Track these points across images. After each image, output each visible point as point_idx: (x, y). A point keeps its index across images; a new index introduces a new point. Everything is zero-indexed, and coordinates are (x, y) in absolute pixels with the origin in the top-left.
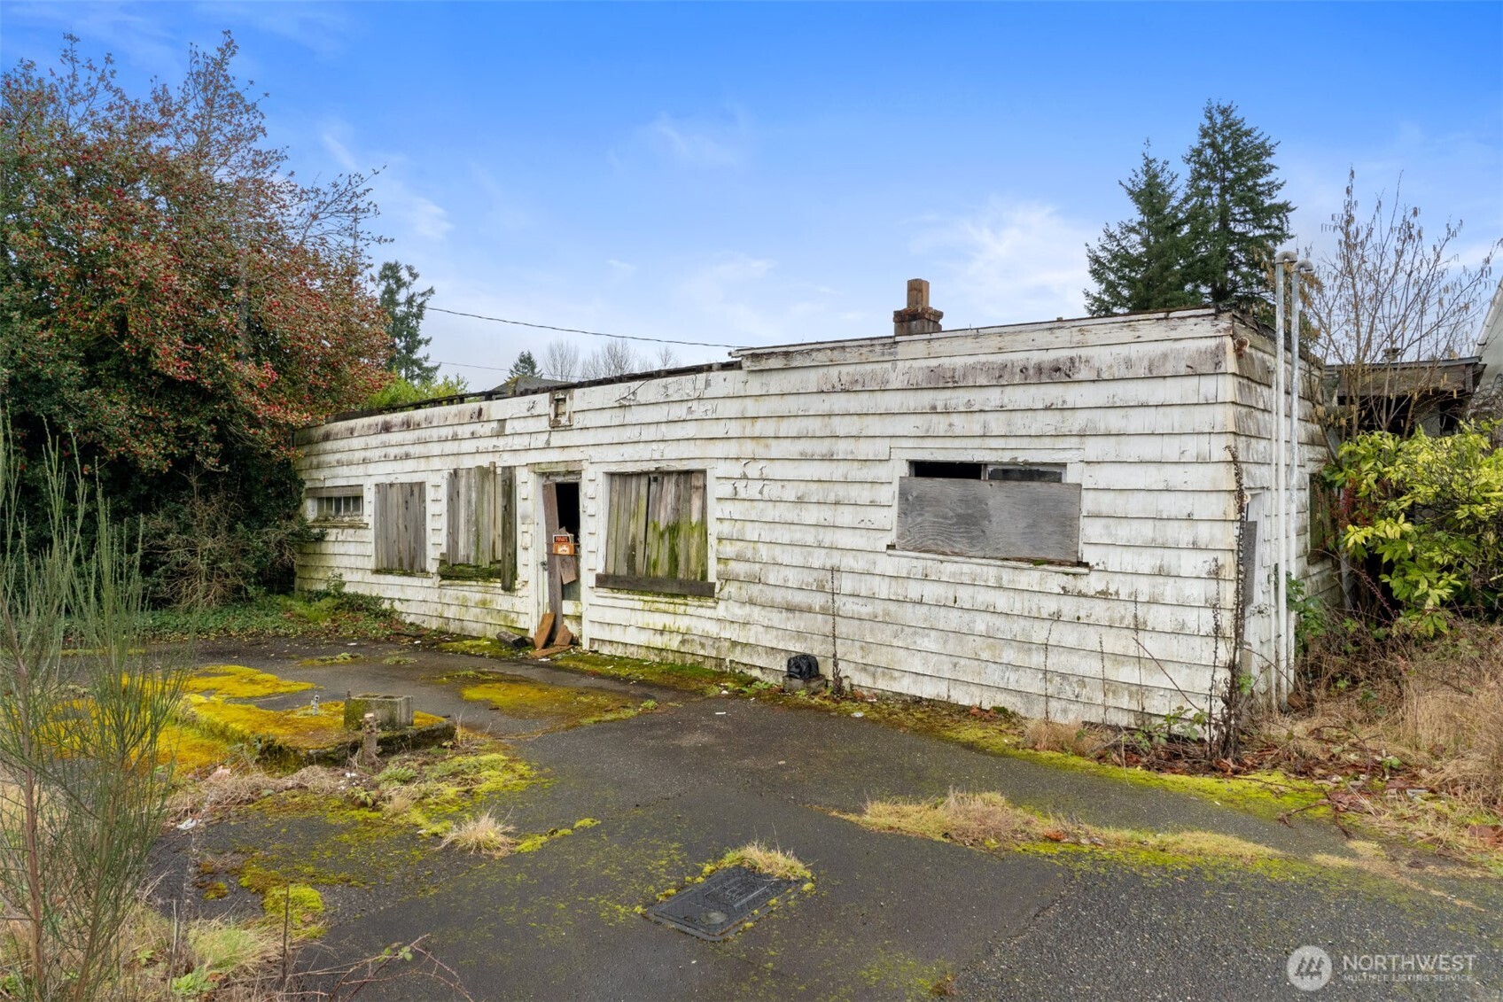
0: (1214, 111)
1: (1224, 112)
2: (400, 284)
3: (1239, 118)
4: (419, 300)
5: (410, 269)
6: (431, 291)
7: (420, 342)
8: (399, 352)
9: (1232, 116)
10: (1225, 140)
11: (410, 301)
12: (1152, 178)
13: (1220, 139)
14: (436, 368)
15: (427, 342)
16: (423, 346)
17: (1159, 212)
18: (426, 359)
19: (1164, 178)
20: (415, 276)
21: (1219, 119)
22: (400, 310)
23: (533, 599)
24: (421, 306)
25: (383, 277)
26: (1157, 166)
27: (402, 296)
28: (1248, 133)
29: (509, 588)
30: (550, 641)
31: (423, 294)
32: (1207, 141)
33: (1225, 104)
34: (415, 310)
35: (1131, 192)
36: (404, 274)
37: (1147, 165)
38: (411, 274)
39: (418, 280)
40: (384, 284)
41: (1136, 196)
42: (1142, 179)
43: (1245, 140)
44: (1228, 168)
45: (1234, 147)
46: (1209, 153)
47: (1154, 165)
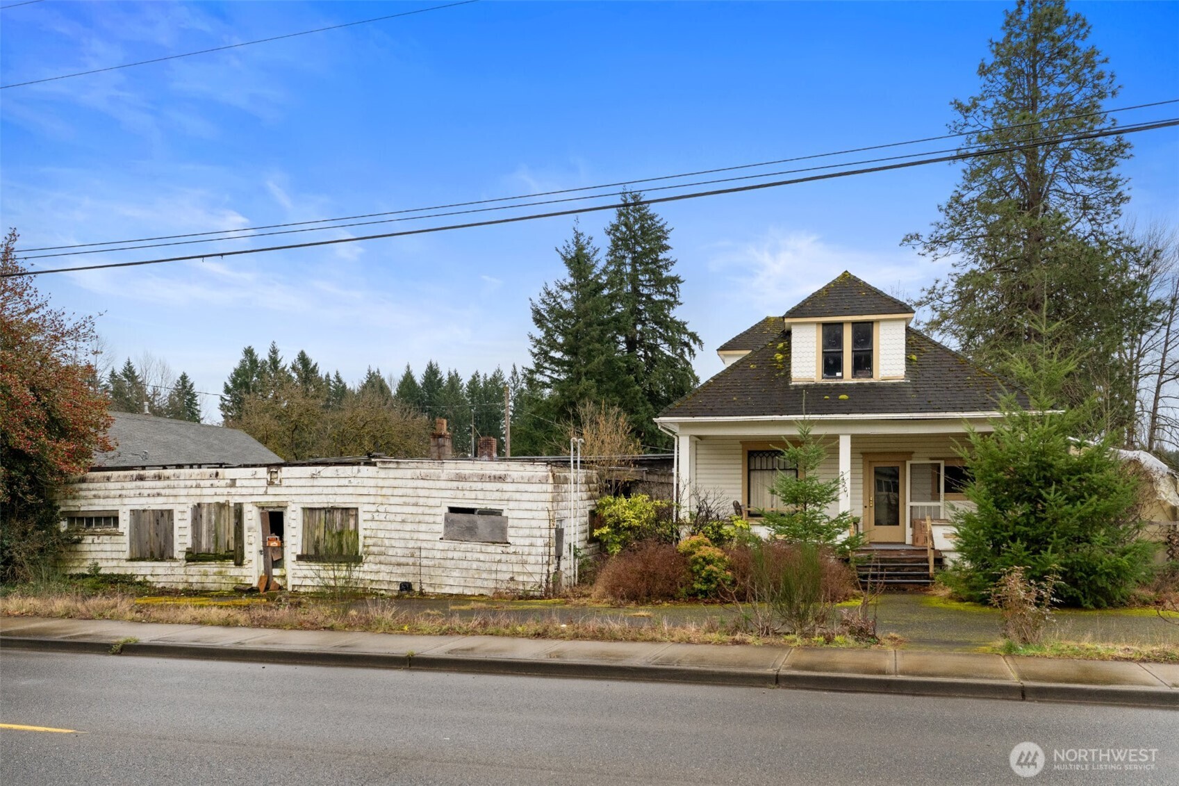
9: (641, 201)
10: (636, 221)
12: (580, 248)
13: (632, 219)
17: (586, 278)
19: (589, 250)
23: (254, 569)
26: (583, 240)
28: (652, 218)
29: (239, 564)
30: (267, 587)
32: (622, 219)
33: (634, 193)
35: (565, 258)
37: (577, 238)
41: (569, 262)
42: (573, 248)
43: (649, 222)
44: (637, 243)
45: (642, 227)
46: (624, 229)
47: (582, 239)
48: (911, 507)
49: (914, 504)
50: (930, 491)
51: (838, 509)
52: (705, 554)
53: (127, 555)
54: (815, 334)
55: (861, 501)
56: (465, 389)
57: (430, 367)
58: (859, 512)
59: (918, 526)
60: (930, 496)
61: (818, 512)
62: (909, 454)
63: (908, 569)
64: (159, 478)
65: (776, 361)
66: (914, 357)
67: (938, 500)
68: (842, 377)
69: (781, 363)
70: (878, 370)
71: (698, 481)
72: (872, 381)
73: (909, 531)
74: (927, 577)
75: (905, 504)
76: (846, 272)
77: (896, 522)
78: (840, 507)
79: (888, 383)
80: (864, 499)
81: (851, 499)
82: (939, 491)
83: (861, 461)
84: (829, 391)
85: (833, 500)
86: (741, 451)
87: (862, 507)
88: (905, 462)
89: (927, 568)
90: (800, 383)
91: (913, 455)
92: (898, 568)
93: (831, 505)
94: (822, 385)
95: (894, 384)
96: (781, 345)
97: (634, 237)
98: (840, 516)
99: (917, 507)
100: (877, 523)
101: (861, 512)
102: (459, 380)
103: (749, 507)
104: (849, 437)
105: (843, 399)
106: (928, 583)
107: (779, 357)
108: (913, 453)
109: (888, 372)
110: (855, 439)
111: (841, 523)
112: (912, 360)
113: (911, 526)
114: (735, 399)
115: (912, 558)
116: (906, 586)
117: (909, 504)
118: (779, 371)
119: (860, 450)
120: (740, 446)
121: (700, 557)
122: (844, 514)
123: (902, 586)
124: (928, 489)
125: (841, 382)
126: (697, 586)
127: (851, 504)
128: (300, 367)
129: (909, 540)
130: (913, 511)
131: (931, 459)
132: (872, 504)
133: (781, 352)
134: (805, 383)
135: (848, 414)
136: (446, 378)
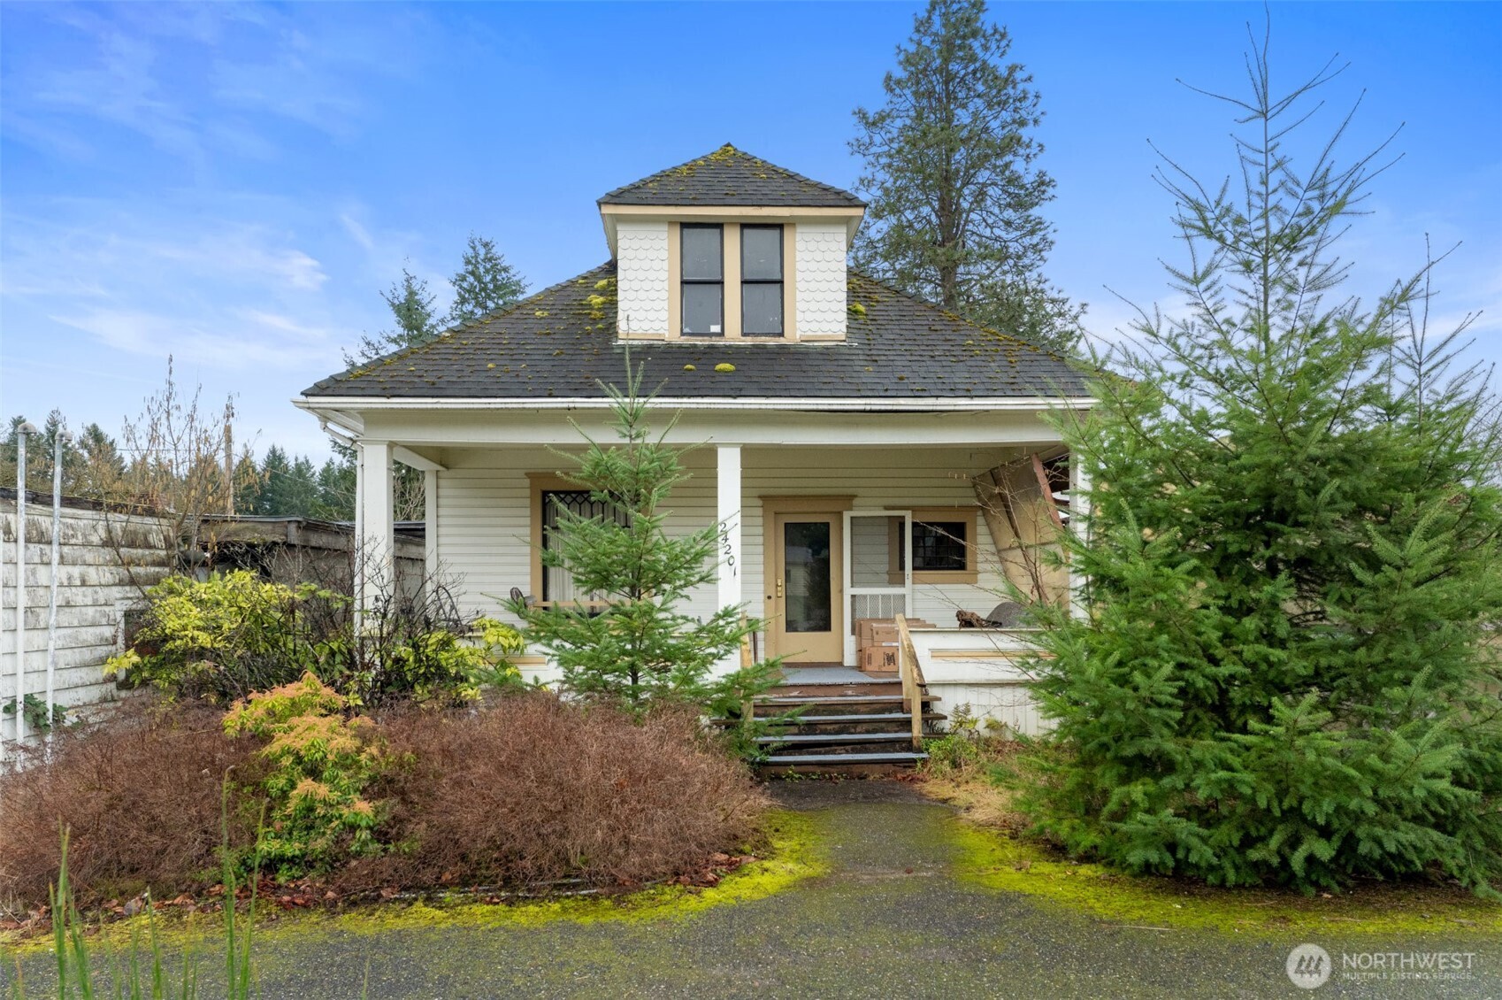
0: (477, 243)
1: (486, 245)
3: (500, 254)
9: (493, 251)
10: (487, 271)
12: (412, 293)
13: (482, 270)
17: (418, 329)
19: (423, 297)
21: (482, 252)
26: (416, 286)
28: (506, 270)
32: (470, 268)
33: (486, 239)
35: (393, 304)
37: (407, 281)
41: (397, 309)
42: (402, 295)
43: (504, 275)
44: (489, 297)
45: (494, 279)
46: (471, 279)
47: (414, 282)
48: (853, 596)
49: (858, 591)
50: (886, 567)
51: (716, 602)
52: (300, 745)
54: (665, 244)
55: (761, 587)
56: (317, 478)
57: (273, 451)
58: (757, 610)
59: (866, 631)
60: (887, 577)
61: (660, 610)
62: (848, 500)
63: (865, 727)
65: (590, 306)
66: (861, 308)
67: (902, 583)
68: (722, 334)
69: (599, 310)
70: (795, 321)
71: (442, 550)
72: (782, 341)
73: (850, 642)
74: (908, 745)
75: (841, 591)
76: (729, 145)
77: (826, 626)
78: (720, 598)
79: (815, 348)
80: (766, 583)
81: (743, 583)
82: (902, 567)
83: (759, 511)
84: (697, 357)
85: (702, 579)
86: (527, 492)
87: (762, 597)
88: (840, 514)
89: (906, 724)
90: (635, 343)
91: (856, 502)
92: (845, 727)
93: (698, 593)
94: (680, 347)
95: (827, 348)
96: (603, 283)
97: (484, 289)
98: (718, 617)
99: (865, 597)
100: (791, 626)
101: (761, 607)
102: (309, 468)
103: (545, 598)
104: (737, 451)
105: (725, 372)
106: (914, 761)
107: (597, 300)
108: (853, 497)
109: (815, 326)
110: (750, 454)
111: (718, 634)
112: (856, 312)
113: (853, 632)
114: (490, 365)
115: (871, 703)
116: (866, 770)
117: (848, 591)
118: (595, 321)
119: (757, 492)
120: (527, 482)
121: (287, 751)
122: (727, 613)
123: (856, 769)
124: (882, 562)
125: (720, 342)
126: (268, 846)
127: (743, 592)
128: (91, 442)
129: (850, 659)
130: (858, 606)
131: (887, 508)
132: (782, 593)
133: (601, 292)
134: (645, 342)
135: (735, 397)
136: (292, 464)
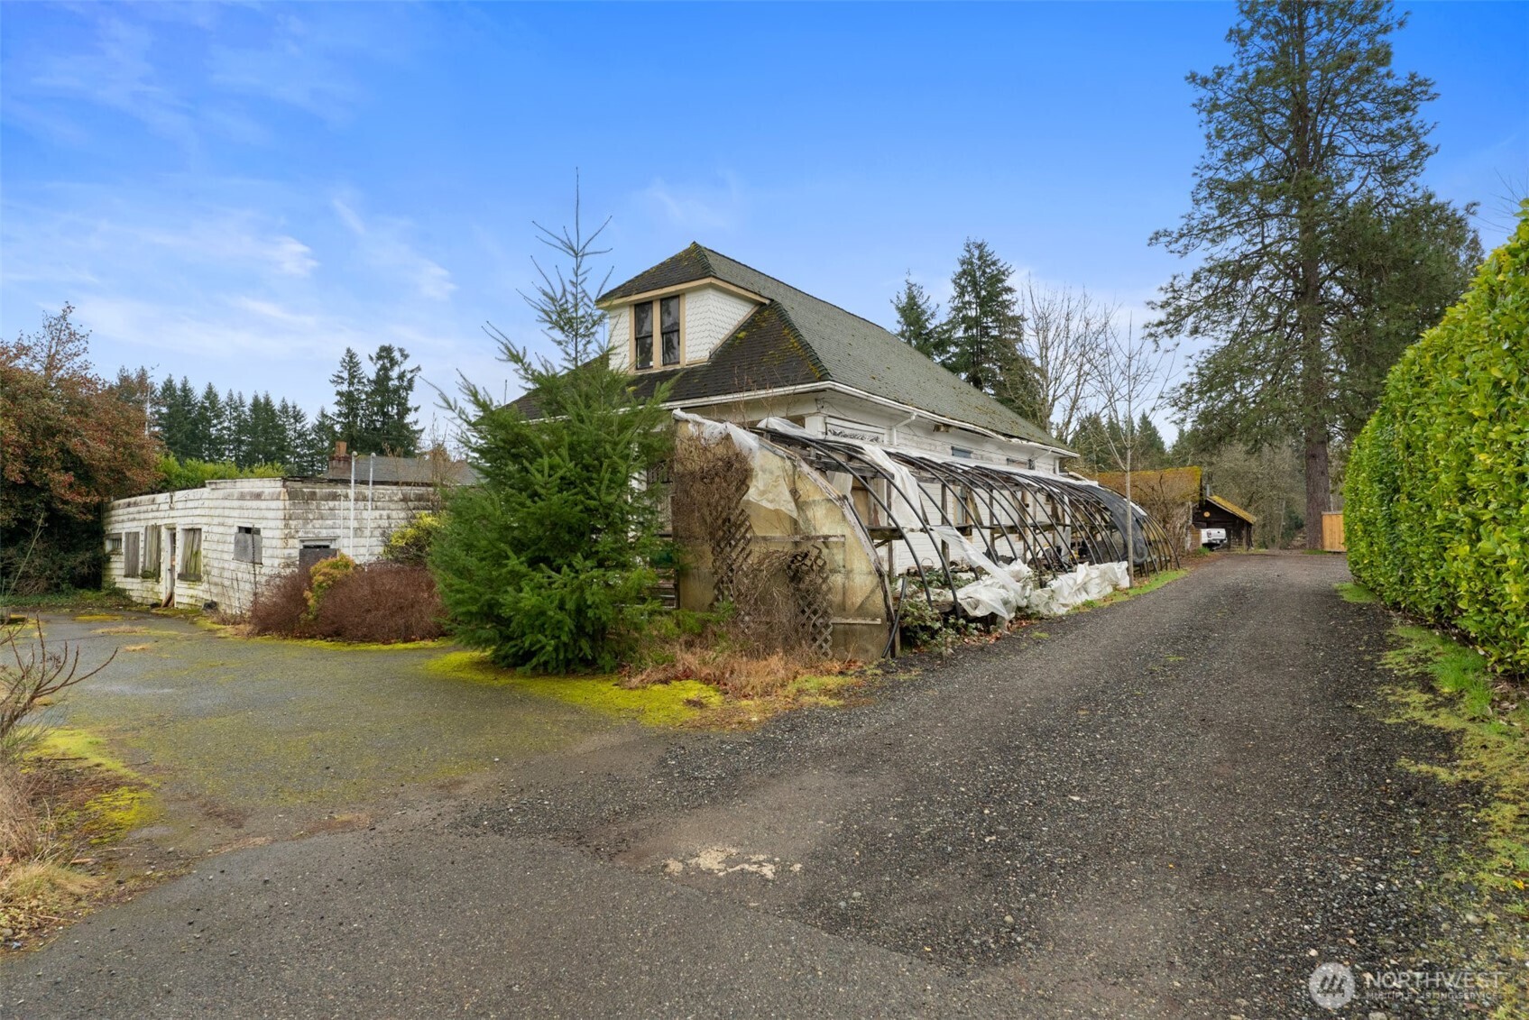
2: (393, 363)
4: (409, 376)
5: (401, 350)
6: (418, 369)
7: (409, 410)
8: (392, 417)
9: (986, 249)
10: (980, 267)
11: (401, 377)
13: (976, 267)
14: (422, 431)
15: (416, 409)
16: (413, 412)
18: (416, 423)
20: (405, 356)
21: (976, 252)
22: (394, 383)
23: (164, 587)
24: (411, 381)
25: (380, 357)
27: (394, 373)
29: (158, 581)
30: (166, 605)
31: (412, 371)
34: (405, 384)
36: (397, 355)
37: (909, 289)
38: (402, 355)
39: (408, 359)
40: (381, 362)
43: (993, 268)
45: (985, 273)
53: (123, 572)
54: (628, 318)
64: (129, 505)
66: (743, 335)
68: (652, 367)
70: (685, 354)
72: (676, 367)
79: (688, 369)
109: (694, 355)
112: (738, 338)
